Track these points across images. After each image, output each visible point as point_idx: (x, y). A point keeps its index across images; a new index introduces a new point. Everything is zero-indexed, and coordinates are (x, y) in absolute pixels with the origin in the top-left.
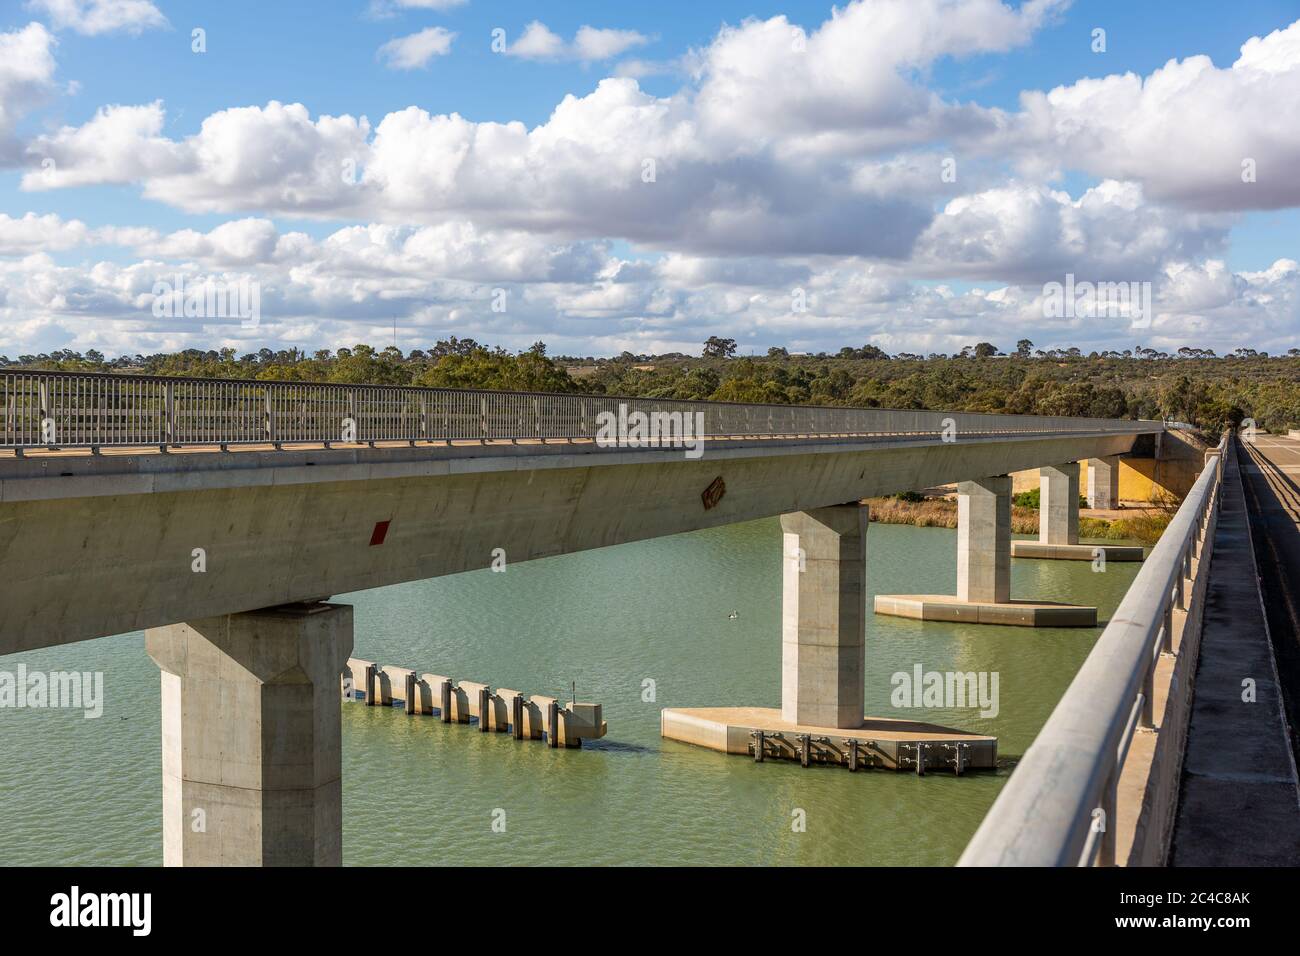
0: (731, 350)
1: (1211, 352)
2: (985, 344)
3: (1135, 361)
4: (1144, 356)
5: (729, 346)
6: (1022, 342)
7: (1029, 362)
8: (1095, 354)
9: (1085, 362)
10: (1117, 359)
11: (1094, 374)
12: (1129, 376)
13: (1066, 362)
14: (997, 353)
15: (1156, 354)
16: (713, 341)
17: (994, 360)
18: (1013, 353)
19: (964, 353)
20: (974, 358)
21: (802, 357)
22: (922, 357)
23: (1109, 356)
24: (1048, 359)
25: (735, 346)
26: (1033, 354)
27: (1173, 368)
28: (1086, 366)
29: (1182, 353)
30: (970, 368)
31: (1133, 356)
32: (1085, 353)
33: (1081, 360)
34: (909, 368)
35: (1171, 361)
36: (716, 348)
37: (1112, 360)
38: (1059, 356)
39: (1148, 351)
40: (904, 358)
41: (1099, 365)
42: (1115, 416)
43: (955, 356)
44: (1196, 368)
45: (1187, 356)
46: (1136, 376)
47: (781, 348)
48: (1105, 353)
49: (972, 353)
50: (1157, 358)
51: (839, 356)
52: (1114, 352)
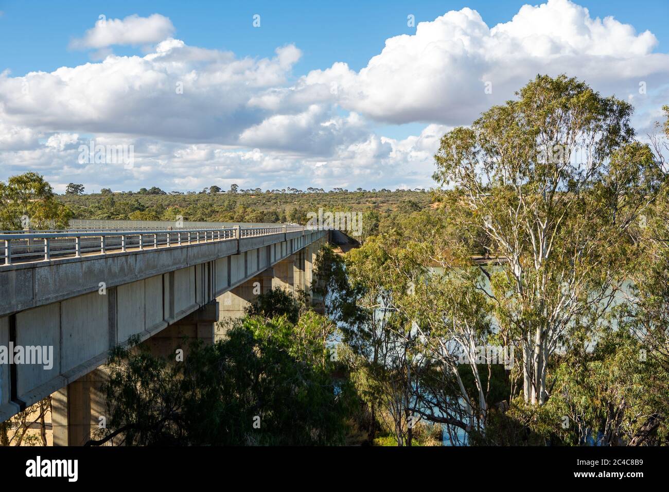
0: (82, 190)
1: (322, 190)
2: (215, 187)
3: (287, 194)
4: (292, 192)
5: (80, 188)
6: (233, 185)
7: (237, 195)
8: (268, 191)
9: (264, 196)
10: (279, 194)
11: (268, 201)
12: (284, 202)
13: (255, 195)
14: (220, 191)
15: (297, 191)
16: (71, 185)
17: (220, 195)
18: (229, 191)
19: (204, 191)
20: (210, 194)
21: (120, 194)
22: (183, 193)
23: (275, 192)
24: (246, 194)
25: (83, 188)
26: (239, 192)
27: (305, 197)
28: (264, 197)
29: (309, 191)
30: (208, 199)
31: (286, 192)
32: (264, 191)
33: (261, 194)
34: (178, 199)
35: (304, 195)
36: (73, 189)
37: (276, 194)
38: (251, 192)
39: (293, 189)
40: (175, 194)
41: (270, 197)
42: (274, 222)
43: (200, 193)
44: (315, 197)
45: (312, 192)
46: (287, 202)
47: (108, 189)
48: (273, 191)
49: (208, 191)
50: (297, 193)
51: (139, 193)
52: (277, 190)
